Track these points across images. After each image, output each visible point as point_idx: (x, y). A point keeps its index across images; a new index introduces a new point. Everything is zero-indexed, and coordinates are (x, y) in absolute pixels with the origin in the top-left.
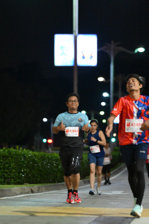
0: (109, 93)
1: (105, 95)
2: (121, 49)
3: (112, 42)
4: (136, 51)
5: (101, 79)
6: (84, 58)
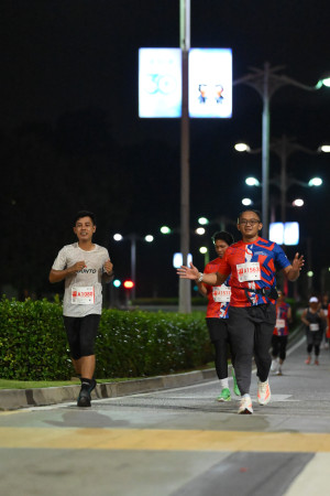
1: (251, 181)
2: (286, 80)
3: (267, 65)
4: (319, 85)
5: (241, 147)
6: (203, 100)
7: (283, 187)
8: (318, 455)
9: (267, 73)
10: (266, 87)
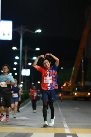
0: (19, 57)
1: (17, 58)
2: (27, 30)
3: (22, 26)
4: (36, 32)
5: (14, 48)
6: (4, 35)
7: (26, 59)
8: (34, 134)
9: (22, 28)
10: (21, 32)
